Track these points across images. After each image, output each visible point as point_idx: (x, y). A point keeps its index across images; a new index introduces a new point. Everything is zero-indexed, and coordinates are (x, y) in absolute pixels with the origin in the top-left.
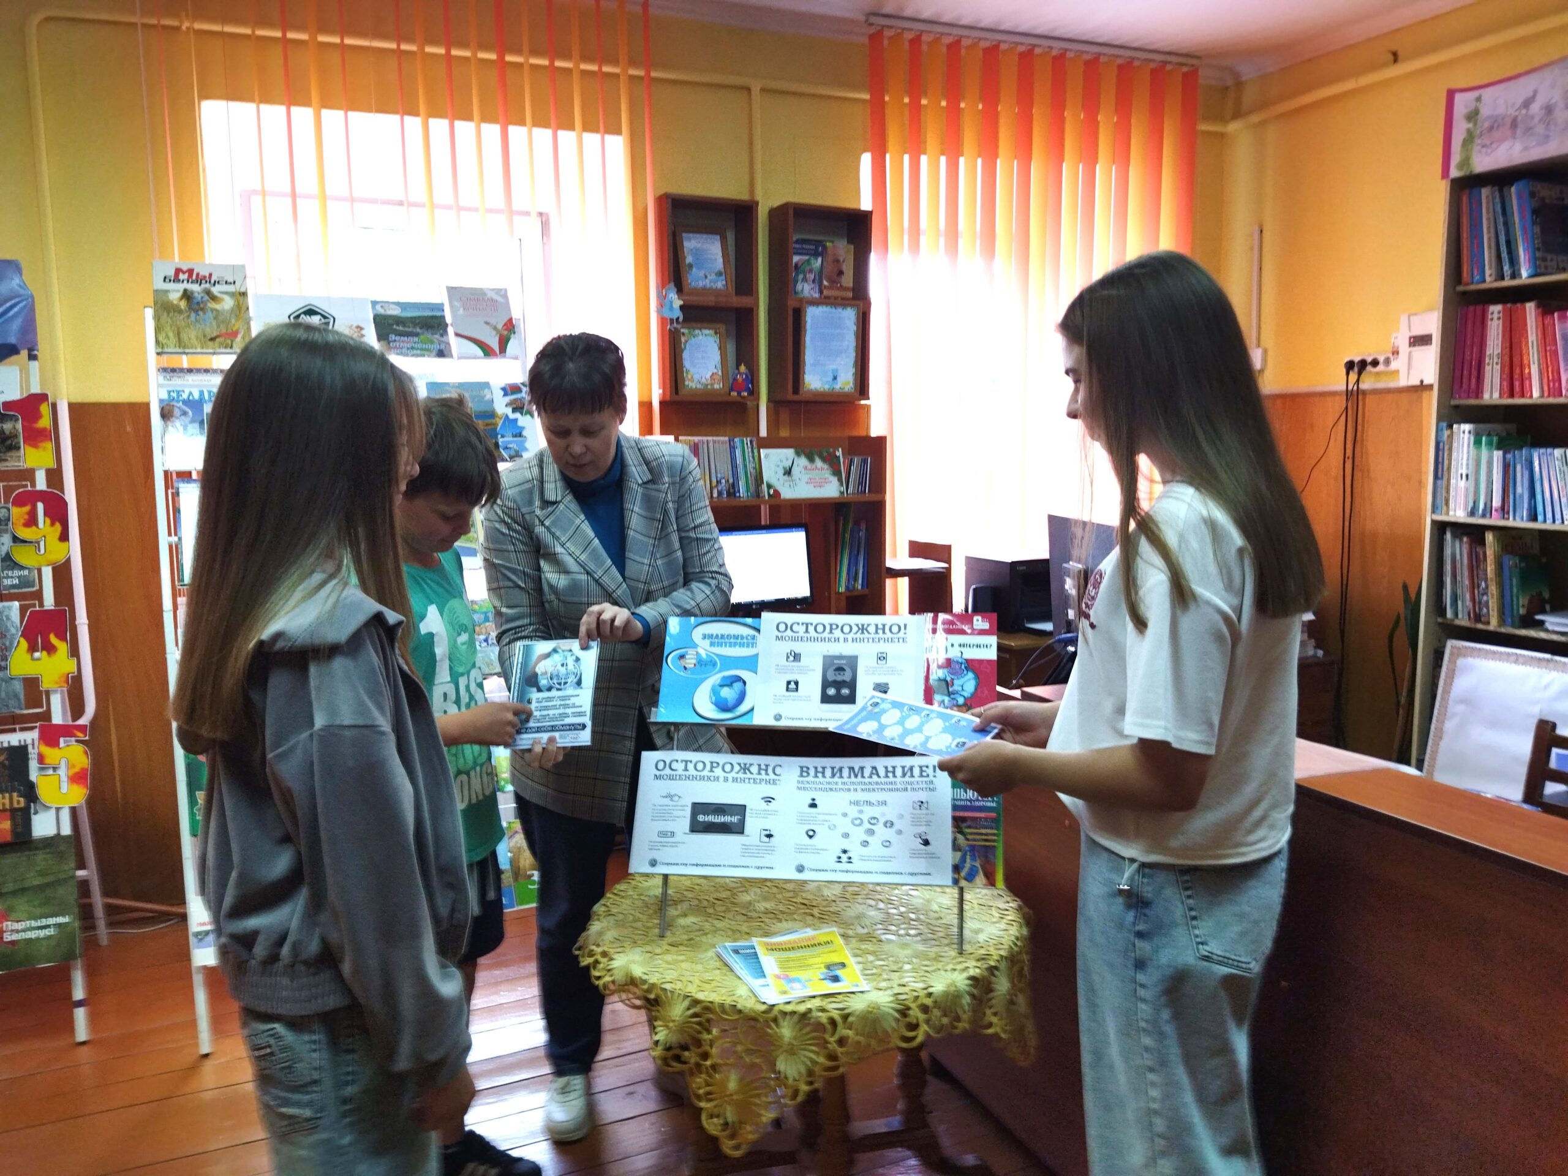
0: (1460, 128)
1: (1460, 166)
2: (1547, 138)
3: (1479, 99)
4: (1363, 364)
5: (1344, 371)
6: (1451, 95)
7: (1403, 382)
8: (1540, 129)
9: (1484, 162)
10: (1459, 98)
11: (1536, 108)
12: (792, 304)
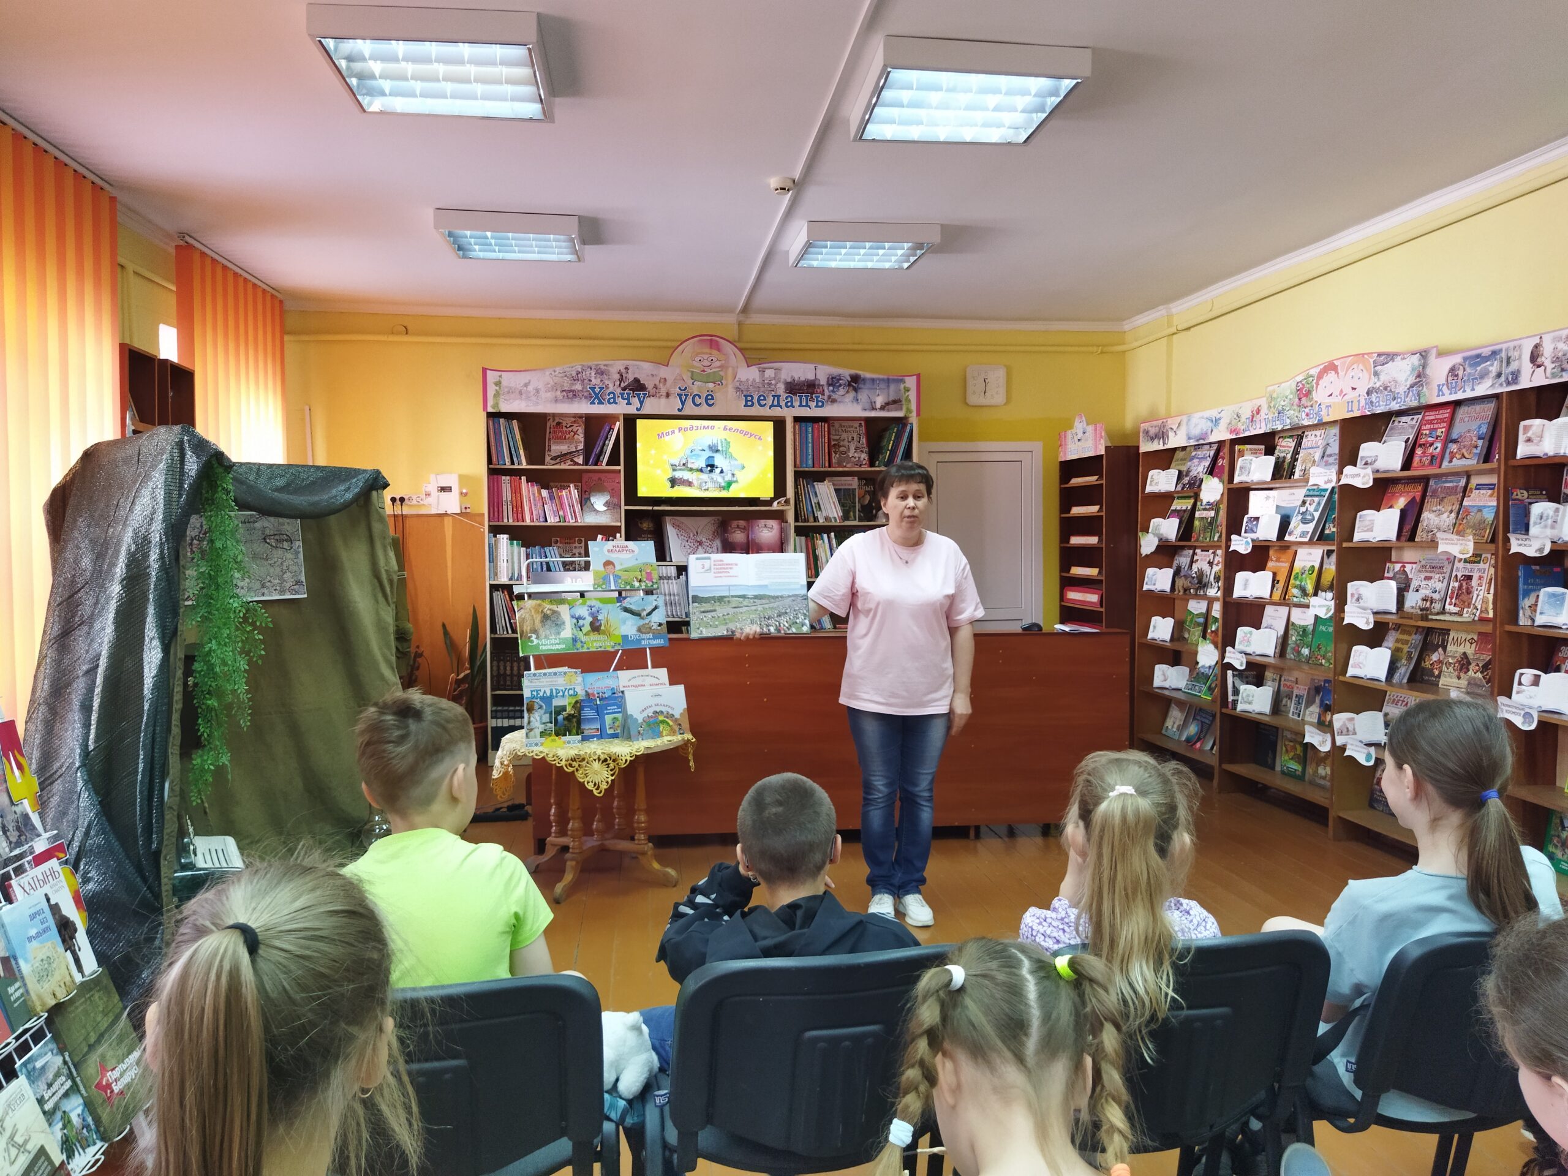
0: (491, 390)
1: (493, 408)
2: (537, 404)
3: (500, 376)
4: (402, 500)
6: (484, 370)
7: (434, 511)
8: (534, 398)
9: (505, 408)
10: (488, 372)
11: (530, 388)
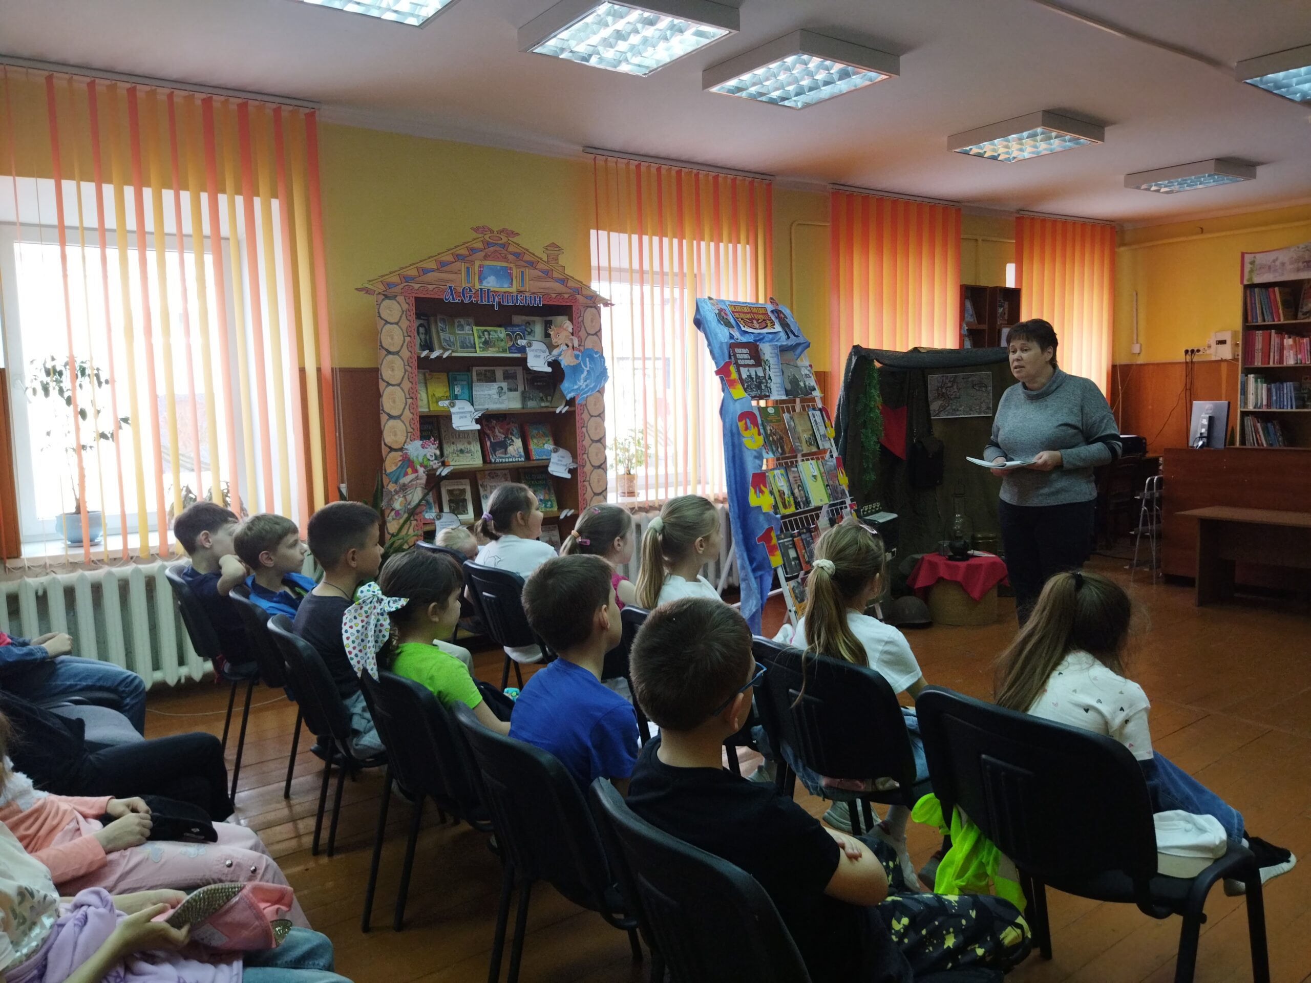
0: (1248, 267)
1: (1248, 281)
2: (1283, 274)
4: (1193, 351)
5: (1184, 353)
6: (1243, 254)
7: (1213, 358)
8: (1283, 271)
9: (1257, 280)
10: (1246, 255)
11: (1278, 263)
12: (998, 328)
